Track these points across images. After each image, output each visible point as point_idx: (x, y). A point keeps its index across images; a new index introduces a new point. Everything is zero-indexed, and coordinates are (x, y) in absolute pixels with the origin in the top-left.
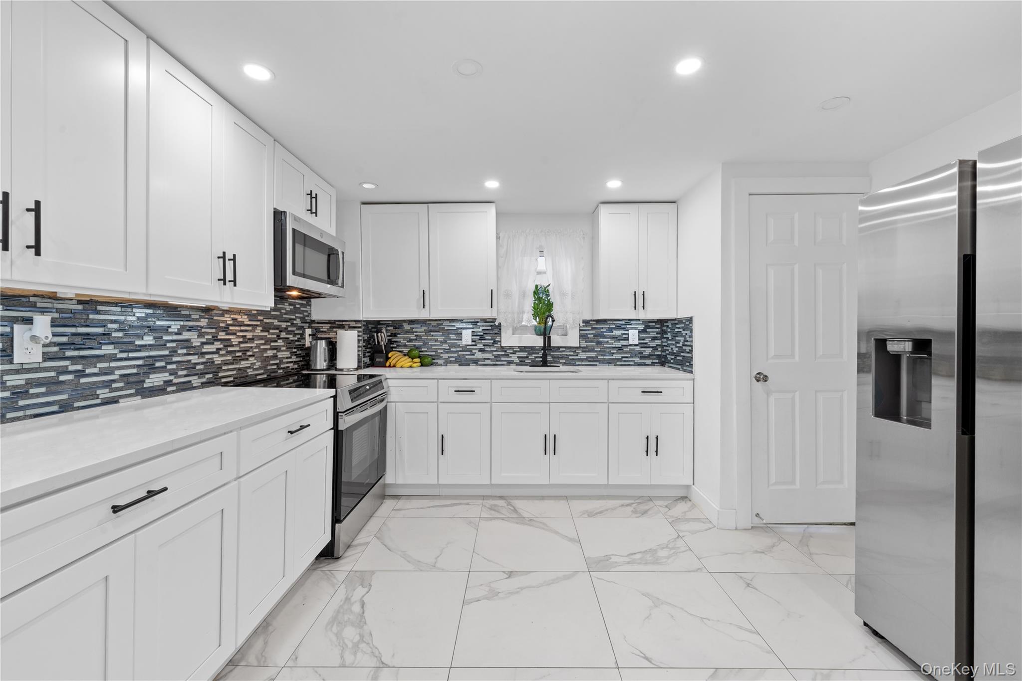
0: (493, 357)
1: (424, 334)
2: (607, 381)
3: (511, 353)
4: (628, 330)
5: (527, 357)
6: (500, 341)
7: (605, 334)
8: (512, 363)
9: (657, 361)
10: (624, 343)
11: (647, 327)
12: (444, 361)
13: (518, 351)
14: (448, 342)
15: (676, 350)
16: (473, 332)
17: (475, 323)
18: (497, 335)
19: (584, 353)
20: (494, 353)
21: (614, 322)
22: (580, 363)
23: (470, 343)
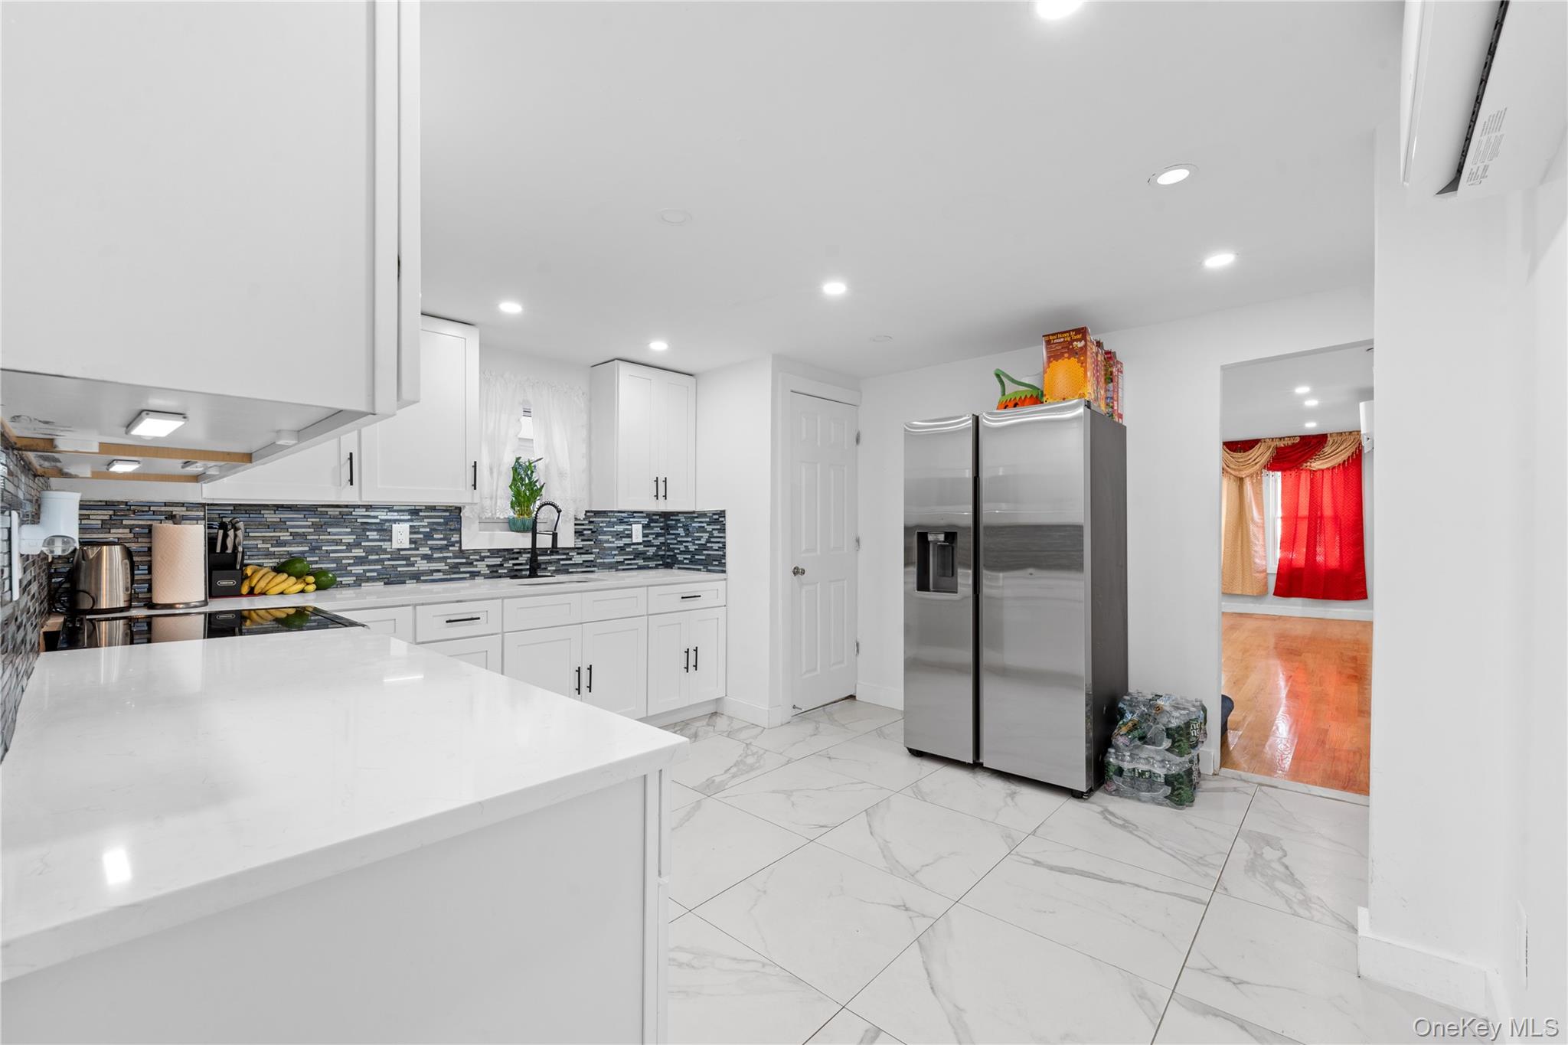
0: (447, 567)
1: (312, 530)
2: (646, 588)
3: (477, 560)
4: (631, 525)
5: (501, 565)
6: (460, 542)
7: (605, 529)
8: (478, 576)
9: (661, 563)
10: (627, 541)
11: (651, 521)
12: (355, 578)
13: (488, 557)
14: (363, 544)
15: (692, 548)
16: (410, 526)
17: (415, 512)
18: (455, 532)
19: (579, 556)
20: (449, 561)
21: (616, 514)
22: (575, 570)
23: (407, 545)
